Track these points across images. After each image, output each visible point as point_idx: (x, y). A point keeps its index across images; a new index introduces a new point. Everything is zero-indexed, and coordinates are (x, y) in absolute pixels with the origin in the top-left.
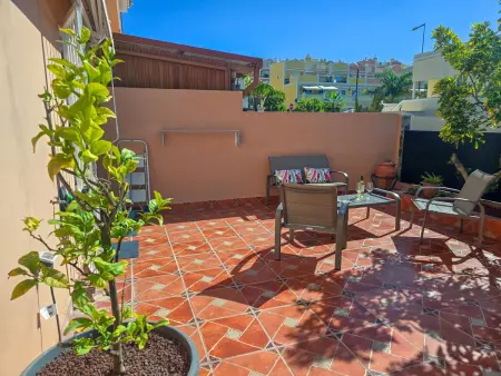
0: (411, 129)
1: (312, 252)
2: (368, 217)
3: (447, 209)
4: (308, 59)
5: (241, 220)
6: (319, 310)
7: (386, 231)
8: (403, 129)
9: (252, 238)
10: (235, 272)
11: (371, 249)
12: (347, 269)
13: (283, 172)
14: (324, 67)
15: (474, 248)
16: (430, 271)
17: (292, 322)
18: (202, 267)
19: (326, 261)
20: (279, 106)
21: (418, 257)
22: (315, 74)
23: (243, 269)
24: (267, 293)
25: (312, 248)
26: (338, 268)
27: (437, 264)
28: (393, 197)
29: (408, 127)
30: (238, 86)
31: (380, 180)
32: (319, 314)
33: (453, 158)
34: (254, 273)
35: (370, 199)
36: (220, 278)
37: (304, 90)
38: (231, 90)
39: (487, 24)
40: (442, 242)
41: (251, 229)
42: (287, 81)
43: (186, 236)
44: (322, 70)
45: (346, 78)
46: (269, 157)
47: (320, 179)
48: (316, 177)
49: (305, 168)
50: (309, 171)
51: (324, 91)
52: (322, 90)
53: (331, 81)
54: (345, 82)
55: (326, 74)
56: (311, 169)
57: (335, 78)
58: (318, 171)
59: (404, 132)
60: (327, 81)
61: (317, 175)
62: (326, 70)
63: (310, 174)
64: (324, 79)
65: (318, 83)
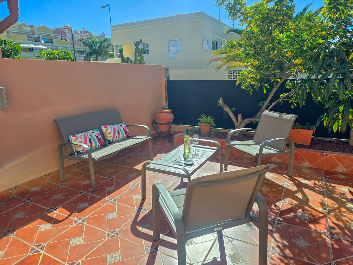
0: (171, 80)
8: (166, 80)
13: (80, 137)
22: (22, 34)
44: (28, 31)
45: (52, 40)
46: (55, 120)
47: (121, 136)
48: (117, 135)
49: (102, 127)
50: (107, 129)
51: (34, 49)
52: (32, 48)
53: (39, 41)
54: (52, 43)
55: (33, 35)
56: (109, 127)
57: (43, 39)
58: (117, 127)
59: (167, 82)
60: (36, 41)
61: (117, 132)
62: (32, 31)
63: (110, 133)
64: (32, 39)
65: (27, 42)
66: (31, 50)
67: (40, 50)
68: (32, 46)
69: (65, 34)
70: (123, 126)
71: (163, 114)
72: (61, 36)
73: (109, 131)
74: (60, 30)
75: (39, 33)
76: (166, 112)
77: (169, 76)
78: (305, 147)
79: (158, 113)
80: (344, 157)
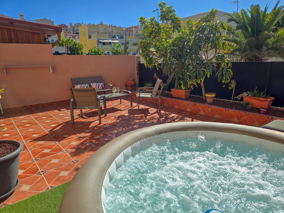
0: (141, 63)
1: (91, 119)
2: (121, 104)
3: (148, 95)
4: (101, 24)
5: (57, 111)
6: (88, 138)
7: (127, 108)
8: (137, 63)
9: (62, 117)
10: (50, 131)
11: (117, 115)
12: (105, 123)
14: (111, 30)
15: (158, 110)
16: (138, 119)
17: (74, 143)
18: (32, 131)
19: (96, 122)
20: (80, 52)
21: (136, 115)
22: (106, 33)
23: (55, 130)
24: (65, 136)
25: (91, 118)
26: (100, 123)
27: (143, 117)
28: (128, 93)
29: (139, 62)
30: (49, 42)
32: (87, 140)
33: (155, 75)
34: (60, 130)
35: (118, 95)
36: (42, 134)
37: (101, 42)
38: (45, 43)
39: (154, 18)
40: (147, 109)
41: (62, 114)
42: (90, 37)
43: (25, 121)
44: (110, 31)
45: (123, 36)
46: (71, 79)
47: (99, 88)
48: (97, 87)
49: (91, 83)
50: (93, 84)
51: (112, 43)
52: (111, 43)
53: (115, 38)
54: (123, 38)
55: (112, 33)
56: (94, 84)
57: (117, 36)
58: (98, 84)
59: (138, 64)
60: (113, 38)
61: (97, 86)
62: (112, 31)
63: (94, 86)
64: (111, 36)
65: (108, 38)
66: (110, 43)
67: (114, 43)
68: (111, 41)
69: (132, 31)
70: (102, 84)
71: (129, 81)
72: (129, 33)
73: (94, 85)
74: (129, 29)
75: (116, 32)
76: (130, 80)
77: (140, 61)
78: (181, 99)
79: (128, 80)
80: (189, 103)
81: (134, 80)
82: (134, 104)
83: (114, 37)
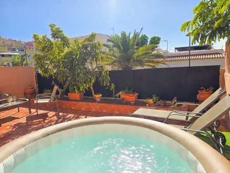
0: (39, 73)
2: (18, 112)
8: (36, 73)
15: (57, 113)
16: (36, 124)
21: (34, 121)
22: (5, 46)
27: (41, 121)
31: (28, 95)
33: (53, 82)
35: (15, 103)
39: (46, 36)
40: (46, 114)
44: (9, 44)
45: (23, 49)
52: (11, 55)
55: (12, 46)
57: (17, 49)
64: (11, 49)
65: (7, 51)
67: (15, 55)
72: (30, 47)
74: (29, 43)
79: (27, 89)
81: (33, 88)
82: (33, 111)
83: (14, 50)
